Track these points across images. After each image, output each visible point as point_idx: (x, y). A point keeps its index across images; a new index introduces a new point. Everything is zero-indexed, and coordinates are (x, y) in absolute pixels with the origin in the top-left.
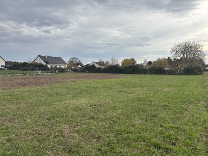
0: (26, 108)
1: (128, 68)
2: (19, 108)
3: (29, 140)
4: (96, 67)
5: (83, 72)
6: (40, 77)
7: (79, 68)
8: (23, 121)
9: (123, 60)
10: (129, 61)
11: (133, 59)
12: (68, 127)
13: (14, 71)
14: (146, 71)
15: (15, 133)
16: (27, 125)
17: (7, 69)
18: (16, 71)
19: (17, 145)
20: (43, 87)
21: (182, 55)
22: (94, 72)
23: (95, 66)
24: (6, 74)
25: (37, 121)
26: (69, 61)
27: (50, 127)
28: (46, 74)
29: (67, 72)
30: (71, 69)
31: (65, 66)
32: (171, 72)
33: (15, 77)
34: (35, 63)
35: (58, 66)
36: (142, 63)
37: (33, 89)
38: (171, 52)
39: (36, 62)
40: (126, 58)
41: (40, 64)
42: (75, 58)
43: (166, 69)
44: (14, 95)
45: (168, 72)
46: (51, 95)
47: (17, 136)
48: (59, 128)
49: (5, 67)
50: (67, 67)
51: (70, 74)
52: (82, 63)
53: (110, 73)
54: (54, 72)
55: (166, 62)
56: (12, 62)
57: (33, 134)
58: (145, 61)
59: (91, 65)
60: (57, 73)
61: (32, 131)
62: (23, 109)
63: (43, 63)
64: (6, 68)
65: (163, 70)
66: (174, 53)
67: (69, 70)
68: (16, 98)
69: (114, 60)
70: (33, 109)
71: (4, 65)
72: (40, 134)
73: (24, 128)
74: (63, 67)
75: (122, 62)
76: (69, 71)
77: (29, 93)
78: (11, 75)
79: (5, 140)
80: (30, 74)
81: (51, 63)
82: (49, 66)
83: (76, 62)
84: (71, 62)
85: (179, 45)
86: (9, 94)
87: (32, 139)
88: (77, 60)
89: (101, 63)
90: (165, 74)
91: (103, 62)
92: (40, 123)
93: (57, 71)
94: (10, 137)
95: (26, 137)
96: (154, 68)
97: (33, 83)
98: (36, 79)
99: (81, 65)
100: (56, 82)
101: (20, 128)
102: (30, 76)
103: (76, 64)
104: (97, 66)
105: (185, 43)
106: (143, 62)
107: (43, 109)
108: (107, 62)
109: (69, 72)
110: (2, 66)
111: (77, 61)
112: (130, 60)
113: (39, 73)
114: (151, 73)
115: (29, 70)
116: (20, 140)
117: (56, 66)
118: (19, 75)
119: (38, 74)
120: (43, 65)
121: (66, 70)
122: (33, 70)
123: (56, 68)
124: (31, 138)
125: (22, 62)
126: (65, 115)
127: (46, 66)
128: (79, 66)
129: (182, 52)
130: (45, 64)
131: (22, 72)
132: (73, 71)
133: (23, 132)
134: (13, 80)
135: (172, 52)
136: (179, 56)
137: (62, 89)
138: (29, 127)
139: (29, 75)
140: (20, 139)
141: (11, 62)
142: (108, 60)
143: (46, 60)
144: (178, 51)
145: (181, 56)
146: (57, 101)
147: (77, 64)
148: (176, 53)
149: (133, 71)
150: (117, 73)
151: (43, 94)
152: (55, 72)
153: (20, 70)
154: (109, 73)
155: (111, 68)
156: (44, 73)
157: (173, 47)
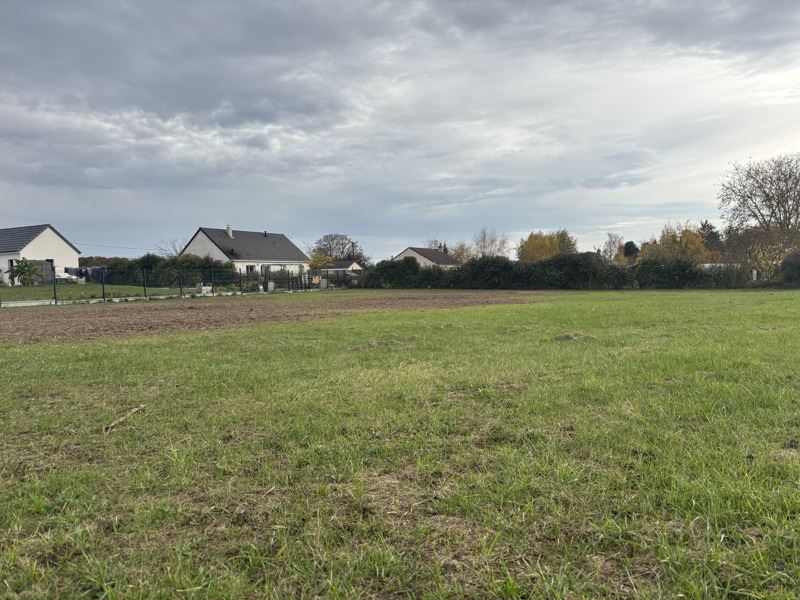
0: (157, 401)
1: (551, 265)
2: (123, 402)
3: (180, 557)
4: (422, 265)
5: (372, 287)
6: (207, 305)
7: (354, 271)
8: (144, 453)
9: (526, 238)
10: (547, 242)
11: (563, 236)
12: (389, 480)
13: (109, 288)
14: (623, 276)
15: (99, 517)
16: (164, 473)
17: (87, 280)
18: (117, 287)
19: (102, 590)
20: (222, 332)
21: (766, 212)
22: (412, 288)
23: (418, 261)
24: (82, 297)
25: (214, 454)
26: (314, 250)
27: (291, 484)
28: (230, 294)
29: (309, 288)
30: (326, 277)
31: (301, 267)
32: (729, 279)
33: (113, 306)
34: (188, 256)
35: (275, 268)
36: (599, 251)
37: (183, 338)
38: (720, 200)
39: (193, 253)
40: (536, 232)
41: (208, 260)
42: (337, 236)
43: (707, 266)
44: (106, 357)
45: (715, 280)
46: (266, 357)
47: (109, 528)
48: (340, 486)
49: (79, 273)
50: (306, 268)
51: (320, 295)
52: (366, 254)
53: (477, 288)
54: (261, 287)
55: (698, 242)
56: (104, 258)
57: (204, 520)
58: (611, 243)
59: (401, 258)
60: (273, 292)
61: (195, 501)
62: (142, 406)
63: (219, 256)
64: (84, 279)
65: (694, 270)
66: (734, 204)
67: (316, 280)
68: (115, 368)
69: (488, 241)
70: (188, 406)
71: (76, 265)
72: (240, 520)
73: (147, 490)
74: (293, 268)
75: (522, 247)
76: (319, 284)
77: (168, 350)
78: (101, 302)
79: (32, 554)
80: (171, 298)
81: (248, 257)
82: (241, 267)
83: (342, 252)
84: (322, 251)
85: (752, 172)
86: (87, 354)
87: (197, 547)
88: (344, 245)
89: (438, 254)
90: (703, 288)
91: (446, 250)
92: (229, 463)
93: (271, 285)
94: (67, 537)
95: (161, 534)
96: (656, 263)
97: (182, 323)
98: (194, 313)
99: (359, 263)
100: (275, 318)
101: (126, 488)
102: (168, 304)
103: (340, 260)
104: (424, 263)
105: (780, 164)
106: (603, 244)
107: (234, 405)
108: (462, 248)
109: (317, 286)
110: (67, 270)
111: (344, 248)
112: (551, 238)
113: (204, 292)
114: (643, 286)
115: (165, 286)
116: (126, 558)
117: (268, 267)
118: (128, 301)
119: (198, 295)
120: (218, 262)
121: (305, 280)
122: (182, 282)
123: (267, 276)
124: (188, 544)
125: (142, 255)
126: (350, 424)
127: (231, 266)
128: (355, 266)
129: (768, 198)
130: (224, 259)
131: (140, 289)
132: (332, 282)
133: (143, 506)
134: (108, 316)
135: (726, 199)
136: (755, 216)
137: (303, 336)
138: (173, 481)
139: (167, 299)
140: (125, 549)
141: (100, 260)
142: (464, 241)
143: (230, 246)
144: (752, 195)
145: (762, 215)
146: (293, 375)
147: (344, 259)
148: (743, 203)
149: (571, 280)
150: (503, 288)
151: (226, 351)
152: (266, 289)
153: (136, 283)
154: (472, 288)
155: (480, 267)
156: (224, 294)
157: (728, 179)
